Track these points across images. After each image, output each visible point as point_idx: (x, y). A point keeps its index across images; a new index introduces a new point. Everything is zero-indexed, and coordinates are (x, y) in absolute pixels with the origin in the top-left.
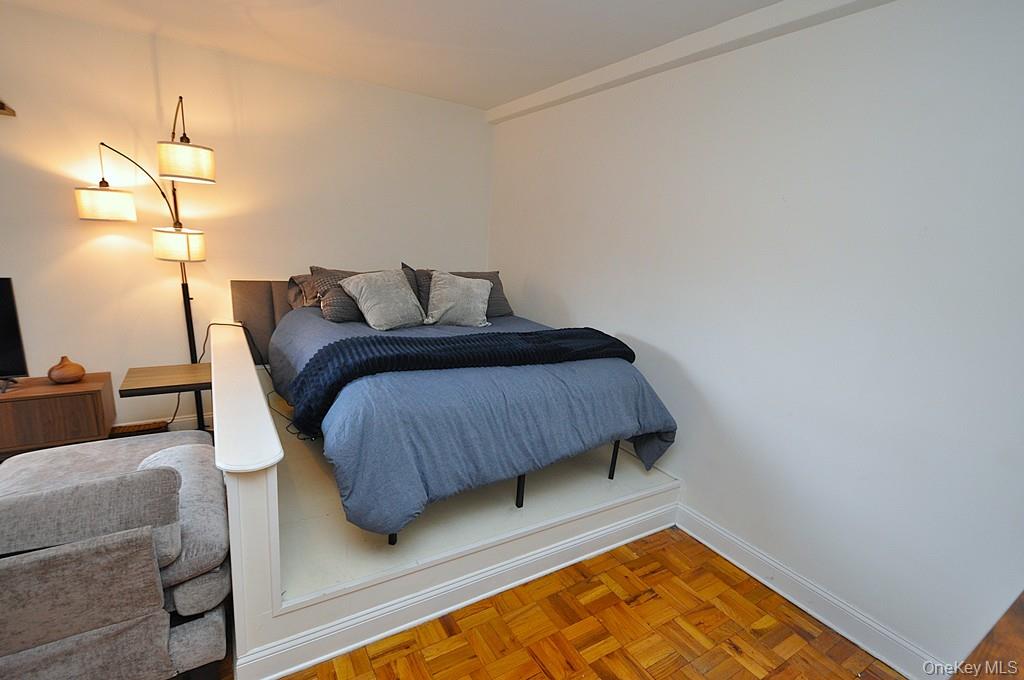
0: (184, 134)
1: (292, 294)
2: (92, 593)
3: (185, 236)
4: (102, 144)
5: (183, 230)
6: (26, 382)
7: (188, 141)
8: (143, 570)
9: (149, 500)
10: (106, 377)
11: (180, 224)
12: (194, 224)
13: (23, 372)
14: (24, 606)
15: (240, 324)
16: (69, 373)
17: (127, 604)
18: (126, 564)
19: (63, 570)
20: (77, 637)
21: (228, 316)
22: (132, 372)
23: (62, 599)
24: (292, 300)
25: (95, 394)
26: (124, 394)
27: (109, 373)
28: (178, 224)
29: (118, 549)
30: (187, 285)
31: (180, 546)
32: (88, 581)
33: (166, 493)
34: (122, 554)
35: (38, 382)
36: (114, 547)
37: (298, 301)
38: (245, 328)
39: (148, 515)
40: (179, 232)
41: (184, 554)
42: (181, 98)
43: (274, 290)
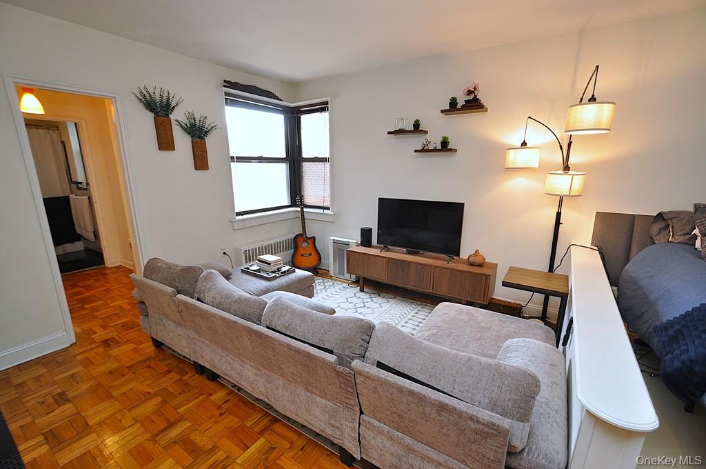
0: (593, 96)
1: (655, 228)
2: (461, 439)
3: (571, 176)
4: (530, 117)
5: (570, 172)
6: (457, 260)
7: (595, 100)
8: (496, 448)
9: (513, 395)
10: (494, 267)
11: (569, 168)
12: (578, 168)
13: (458, 255)
14: (426, 421)
15: (596, 248)
16: (477, 260)
17: (479, 461)
18: (486, 437)
19: (450, 415)
20: (447, 458)
21: (587, 240)
22: (512, 270)
23: (444, 431)
24: (654, 235)
25: (487, 277)
26: (505, 284)
27: (497, 265)
28: (567, 168)
29: (484, 424)
30: (561, 213)
31: (525, 444)
32: (462, 431)
33: (527, 396)
34: (487, 429)
35: (463, 262)
36: (483, 421)
37: (661, 236)
38: (600, 252)
39: (510, 407)
40: (566, 174)
41: (526, 451)
42: (598, 67)
43: (636, 223)
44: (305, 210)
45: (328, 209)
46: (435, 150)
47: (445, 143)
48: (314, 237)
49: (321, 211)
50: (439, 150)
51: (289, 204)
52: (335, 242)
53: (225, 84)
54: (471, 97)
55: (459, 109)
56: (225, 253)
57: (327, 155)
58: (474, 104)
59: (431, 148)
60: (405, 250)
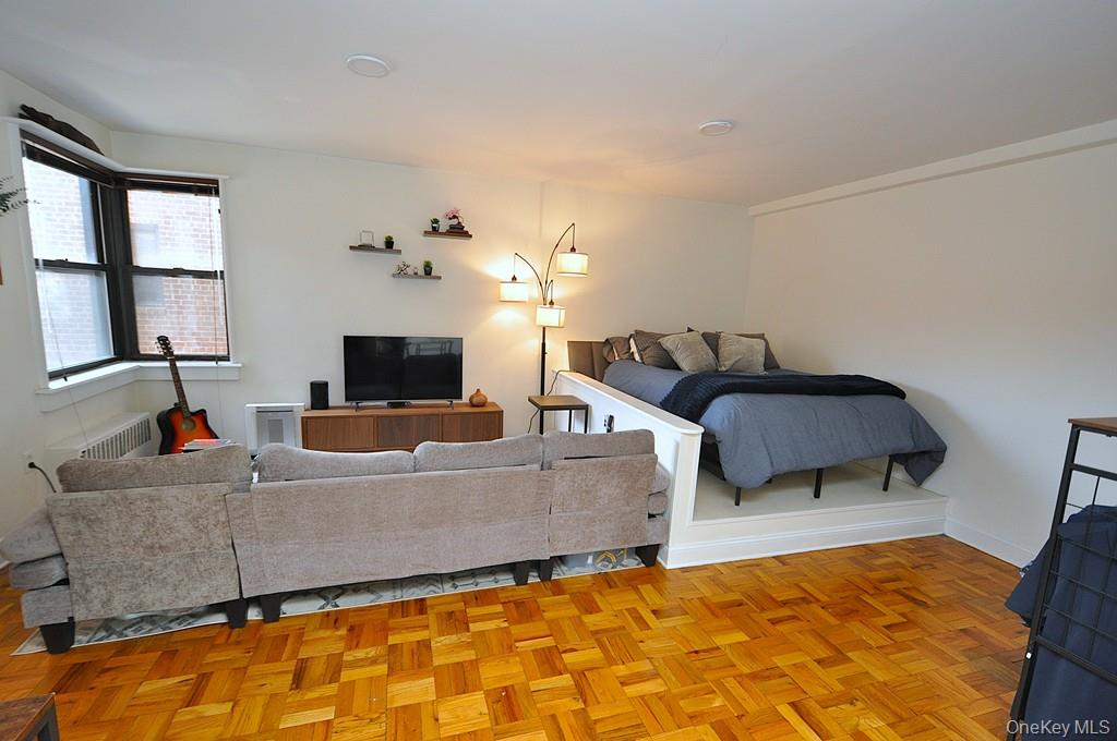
0: (573, 247)
1: (606, 352)
3: (555, 310)
4: (516, 254)
6: (460, 403)
7: (575, 250)
13: (460, 396)
16: (479, 399)
21: (565, 366)
24: (606, 356)
25: (500, 414)
28: (551, 303)
30: (544, 343)
35: (465, 403)
37: (610, 356)
43: (593, 348)
44: (178, 364)
45: (226, 358)
46: (416, 276)
47: (428, 270)
48: (204, 411)
49: (213, 364)
50: (421, 276)
51: (112, 356)
52: (260, 411)
53: (23, 113)
54: (455, 222)
55: (442, 234)
56: (32, 465)
57: (219, 267)
58: (458, 231)
59: (411, 273)
60: (385, 403)
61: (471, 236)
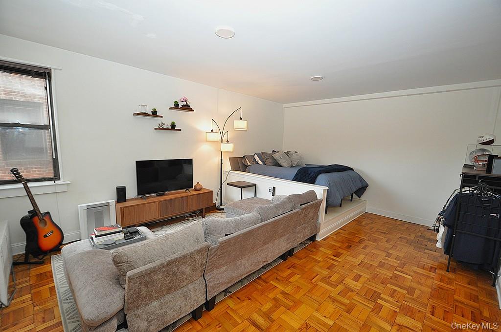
0: (241, 117)
4: (213, 120)
30: (222, 159)
37: (245, 163)
46: (167, 129)
47: (173, 126)
48: (49, 213)
49: (51, 183)
50: (170, 129)
52: (89, 208)
54: (185, 103)
55: (180, 109)
58: (187, 108)
59: (165, 127)
60: (155, 194)
61: (193, 111)
